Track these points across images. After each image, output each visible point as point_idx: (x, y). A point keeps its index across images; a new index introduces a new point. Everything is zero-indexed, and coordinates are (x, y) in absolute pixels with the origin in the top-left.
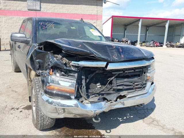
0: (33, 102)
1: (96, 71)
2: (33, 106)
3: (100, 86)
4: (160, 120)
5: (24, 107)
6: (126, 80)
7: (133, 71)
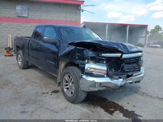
0: (64, 86)
1: (112, 60)
2: (64, 88)
3: (114, 70)
4: (148, 93)
5: (51, 92)
6: (129, 65)
7: (134, 59)
